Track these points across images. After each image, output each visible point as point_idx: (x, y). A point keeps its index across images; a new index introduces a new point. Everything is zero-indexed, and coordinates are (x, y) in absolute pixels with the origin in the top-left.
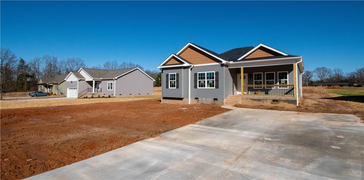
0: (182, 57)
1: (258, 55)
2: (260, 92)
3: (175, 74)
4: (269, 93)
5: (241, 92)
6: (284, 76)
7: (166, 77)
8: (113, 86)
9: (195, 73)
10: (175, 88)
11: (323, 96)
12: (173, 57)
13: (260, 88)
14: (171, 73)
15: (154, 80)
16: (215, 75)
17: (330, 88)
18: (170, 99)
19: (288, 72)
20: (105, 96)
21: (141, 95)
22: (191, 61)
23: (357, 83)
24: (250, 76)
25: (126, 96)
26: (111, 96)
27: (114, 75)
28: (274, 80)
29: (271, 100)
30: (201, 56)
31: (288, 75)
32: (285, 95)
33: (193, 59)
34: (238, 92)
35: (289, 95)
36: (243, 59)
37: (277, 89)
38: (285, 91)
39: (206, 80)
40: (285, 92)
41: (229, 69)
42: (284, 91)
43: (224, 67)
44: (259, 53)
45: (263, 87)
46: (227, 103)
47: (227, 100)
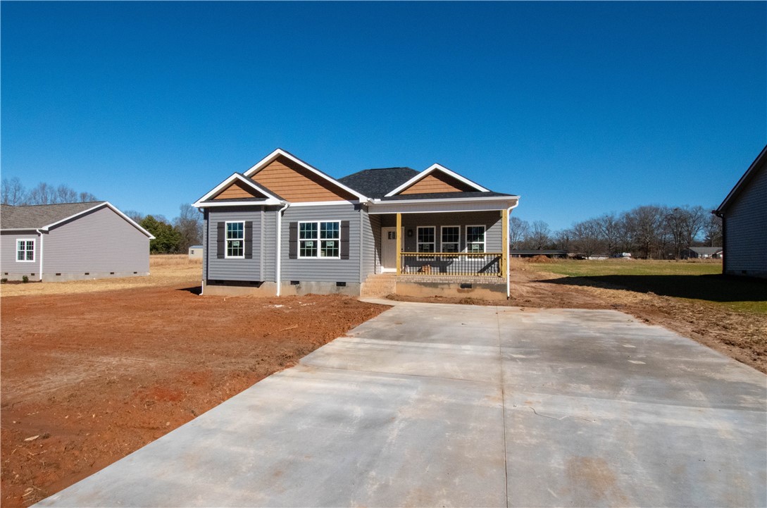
0: (259, 182)
1: (429, 187)
2: (429, 269)
3: (242, 223)
4: (448, 271)
5: (395, 267)
6: (477, 234)
7: (217, 230)
8: (34, 251)
9: (291, 223)
10: (243, 257)
11: (532, 277)
12: (237, 182)
13: (430, 260)
14: (230, 220)
15: (153, 237)
16: (340, 228)
17: (532, 262)
18: (228, 285)
19: (485, 226)
20: (9, 278)
21: (117, 275)
22: (283, 192)
23: (574, 251)
24: (410, 233)
25: (73, 279)
26: (30, 279)
27: (34, 219)
28: (459, 243)
29: (458, 284)
30: (307, 183)
31: (485, 233)
32: (479, 274)
33: (287, 188)
34: (382, 267)
35: (486, 274)
36: (398, 196)
37: (463, 262)
38: (480, 265)
39: (319, 240)
40: (480, 269)
41: (370, 216)
42: (476, 265)
43: (362, 211)
44: (432, 183)
45: (437, 257)
46: (366, 293)
47: (366, 286)
